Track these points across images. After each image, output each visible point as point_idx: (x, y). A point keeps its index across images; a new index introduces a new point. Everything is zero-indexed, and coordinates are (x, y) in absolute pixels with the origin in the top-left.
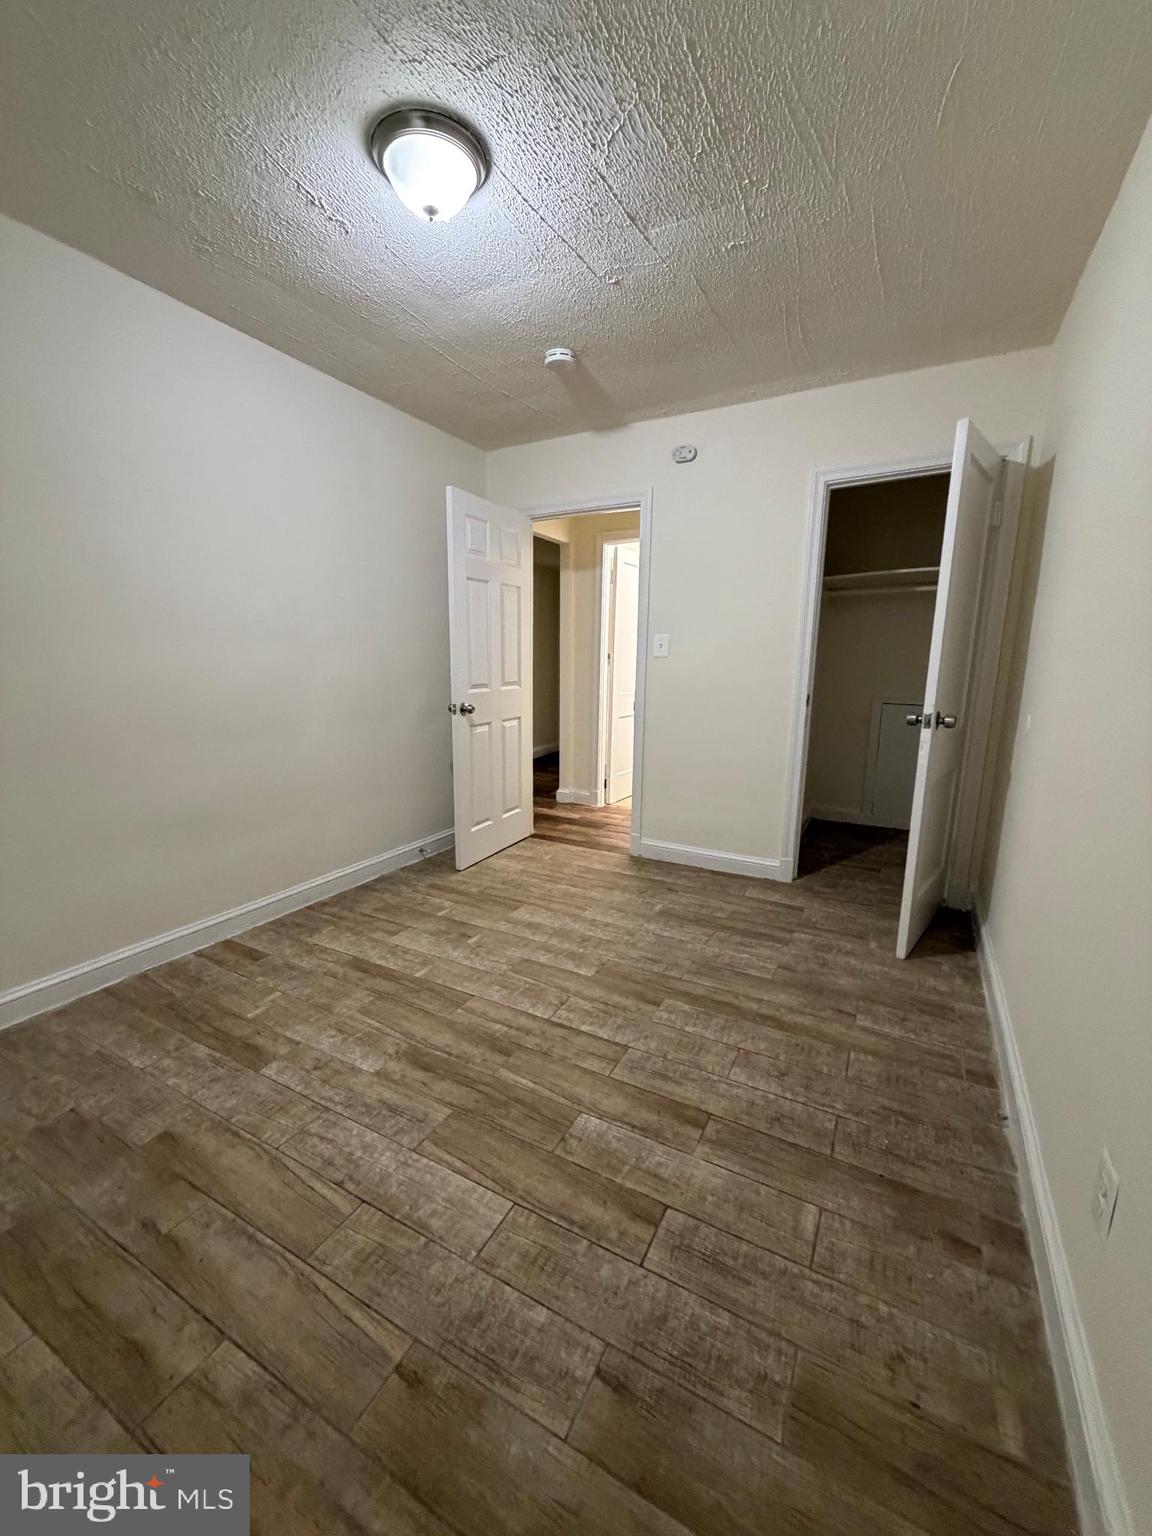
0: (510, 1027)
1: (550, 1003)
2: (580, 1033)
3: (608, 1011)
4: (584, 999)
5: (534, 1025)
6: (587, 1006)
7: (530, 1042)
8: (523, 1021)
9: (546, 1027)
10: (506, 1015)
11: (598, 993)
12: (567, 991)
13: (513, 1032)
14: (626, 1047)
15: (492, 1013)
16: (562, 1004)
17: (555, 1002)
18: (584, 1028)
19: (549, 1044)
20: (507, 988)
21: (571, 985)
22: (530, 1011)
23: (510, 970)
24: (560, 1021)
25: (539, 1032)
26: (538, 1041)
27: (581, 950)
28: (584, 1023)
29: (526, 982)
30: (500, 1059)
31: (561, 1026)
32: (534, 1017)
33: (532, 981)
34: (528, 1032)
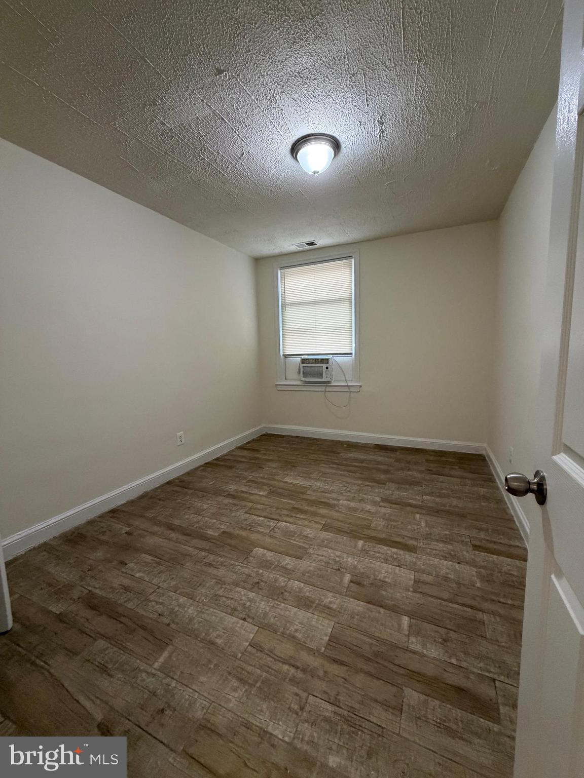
0: (295, 517)
1: (279, 529)
2: (264, 517)
3: (249, 528)
4: (262, 532)
5: (285, 518)
6: (260, 529)
7: (286, 512)
8: (291, 520)
9: (279, 518)
10: (300, 522)
11: (254, 537)
12: (271, 536)
13: (294, 515)
14: (246, 513)
15: (306, 522)
16: (273, 529)
17: (276, 529)
18: (263, 519)
19: (277, 512)
20: (304, 536)
21: (268, 540)
22: (288, 524)
23: (307, 549)
24: (273, 521)
25: (283, 516)
26: (283, 513)
27: (261, 571)
28: (262, 520)
29: (295, 540)
30: (295, 506)
31: (273, 519)
32: (286, 522)
33: (292, 541)
34: (287, 515)
